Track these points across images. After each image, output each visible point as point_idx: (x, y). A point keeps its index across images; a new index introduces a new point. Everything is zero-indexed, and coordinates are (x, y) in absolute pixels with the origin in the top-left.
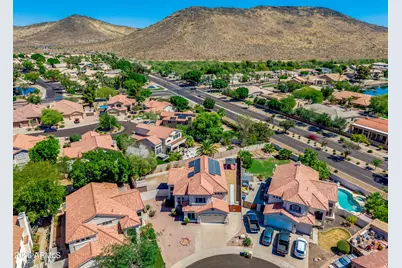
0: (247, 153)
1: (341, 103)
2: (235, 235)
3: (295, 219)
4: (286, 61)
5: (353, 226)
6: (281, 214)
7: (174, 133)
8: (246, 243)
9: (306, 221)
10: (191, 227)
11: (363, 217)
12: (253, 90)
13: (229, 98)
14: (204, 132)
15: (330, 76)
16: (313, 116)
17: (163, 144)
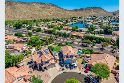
0: (51, 46)
1: (65, 29)
2: (59, 69)
3: (72, 59)
4: (46, 19)
5: (82, 57)
6: (69, 59)
7: (25, 45)
8: (63, 70)
9: (75, 59)
10: (46, 71)
11: (84, 54)
12: (42, 28)
13: (35, 32)
14: (34, 43)
15: (60, 23)
16: (62, 33)
17: (22, 49)
